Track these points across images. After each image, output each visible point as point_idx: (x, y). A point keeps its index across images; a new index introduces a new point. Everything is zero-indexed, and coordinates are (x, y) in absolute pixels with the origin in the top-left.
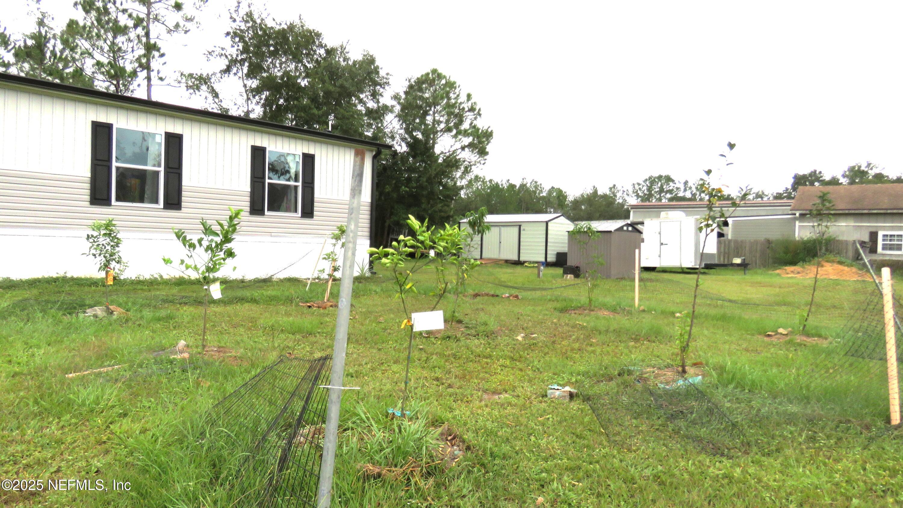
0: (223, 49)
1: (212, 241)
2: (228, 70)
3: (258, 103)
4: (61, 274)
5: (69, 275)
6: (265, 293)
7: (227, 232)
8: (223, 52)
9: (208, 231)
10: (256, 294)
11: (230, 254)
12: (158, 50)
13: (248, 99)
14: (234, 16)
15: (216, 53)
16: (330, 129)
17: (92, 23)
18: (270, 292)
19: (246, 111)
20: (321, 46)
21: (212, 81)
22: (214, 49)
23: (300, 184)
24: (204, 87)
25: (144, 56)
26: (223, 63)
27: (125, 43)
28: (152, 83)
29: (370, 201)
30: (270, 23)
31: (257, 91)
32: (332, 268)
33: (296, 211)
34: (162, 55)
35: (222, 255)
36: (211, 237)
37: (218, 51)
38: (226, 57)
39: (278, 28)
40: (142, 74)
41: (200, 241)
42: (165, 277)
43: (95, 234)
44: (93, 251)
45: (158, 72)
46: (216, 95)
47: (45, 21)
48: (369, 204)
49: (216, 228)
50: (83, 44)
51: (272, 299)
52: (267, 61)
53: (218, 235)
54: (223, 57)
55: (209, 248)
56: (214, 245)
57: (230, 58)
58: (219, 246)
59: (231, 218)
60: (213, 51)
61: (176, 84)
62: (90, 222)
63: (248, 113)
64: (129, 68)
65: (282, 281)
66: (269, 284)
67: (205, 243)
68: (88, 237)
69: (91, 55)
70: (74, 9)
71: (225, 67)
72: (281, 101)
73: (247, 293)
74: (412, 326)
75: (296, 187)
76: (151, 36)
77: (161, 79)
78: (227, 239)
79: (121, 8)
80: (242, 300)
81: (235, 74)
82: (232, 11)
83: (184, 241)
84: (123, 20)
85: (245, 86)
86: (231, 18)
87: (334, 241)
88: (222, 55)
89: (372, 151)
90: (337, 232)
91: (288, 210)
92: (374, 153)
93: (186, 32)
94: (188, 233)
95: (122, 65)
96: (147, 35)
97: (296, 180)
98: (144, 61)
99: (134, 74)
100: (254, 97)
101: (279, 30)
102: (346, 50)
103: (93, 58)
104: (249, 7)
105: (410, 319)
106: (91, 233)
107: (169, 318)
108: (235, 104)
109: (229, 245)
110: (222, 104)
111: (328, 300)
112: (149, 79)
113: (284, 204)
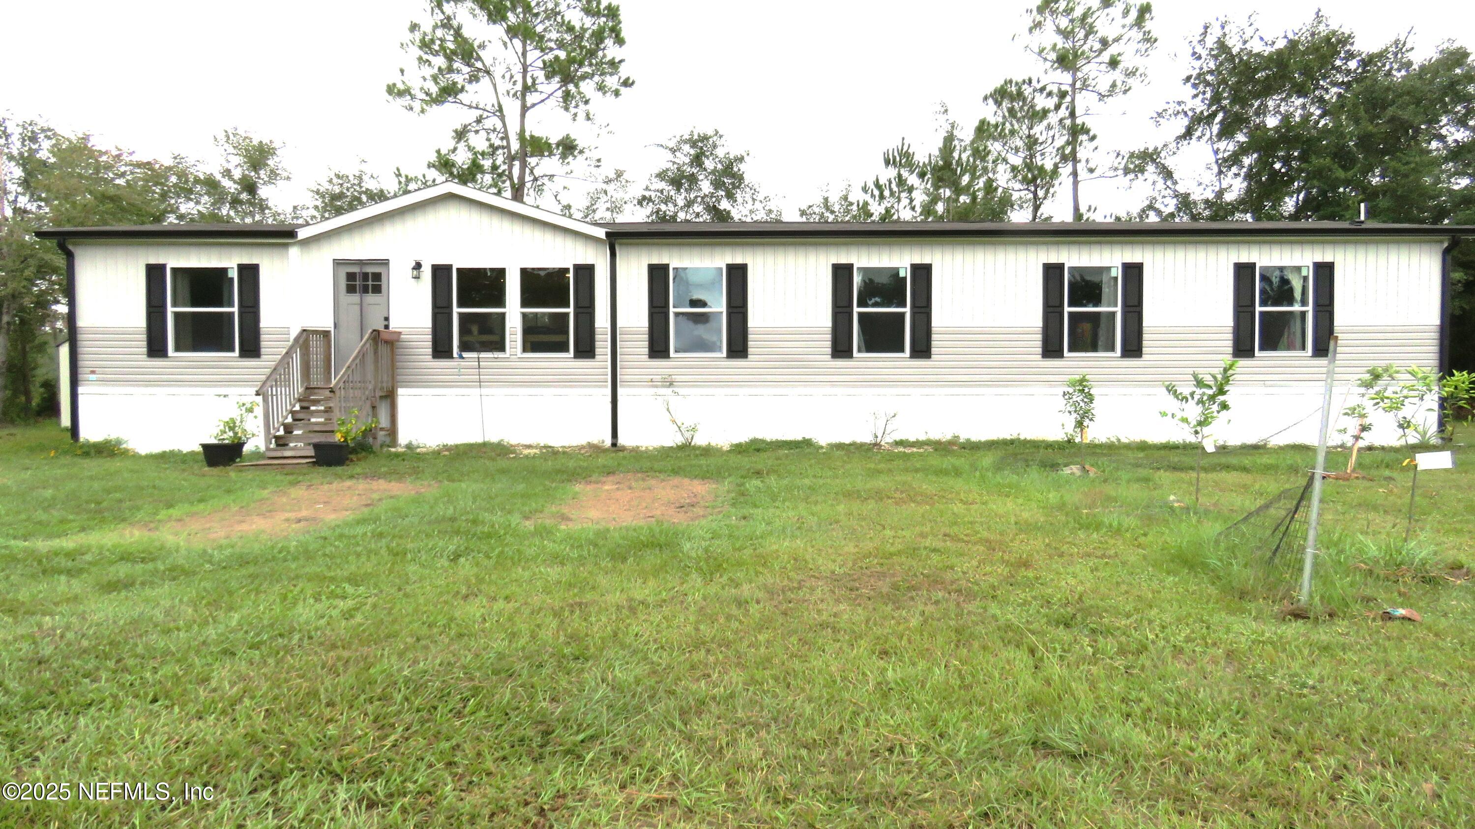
0: (1179, 103)
1: (1204, 394)
2: (1188, 133)
3: (1237, 175)
4: (1014, 436)
5: (1022, 437)
6: (1258, 461)
7: (1221, 384)
8: (1180, 109)
9: (1200, 383)
10: (1247, 461)
11: (1224, 406)
12: (1087, 132)
13: (1220, 172)
14: (1199, 49)
15: (1170, 112)
16: (1362, 218)
17: (1004, 117)
18: (1266, 460)
19: (1217, 189)
20: (1350, 56)
21: (1163, 155)
22: (1166, 107)
23: (1310, 308)
24: (1151, 168)
25: (1068, 143)
26: (1180, 125)
27: (1044, 133)
28: (1079, 178)
29: (1438, 322)
30: (1257, 47)
31: (1234, 159)
32: (1358, 427)
33: (1303, 348)
34: (1093, 138)
35: (1215, 407)
36: (1203, 390)
37: (1173, 107)
38: (1185, 113)
39: (1268, 50)
40: (1066, 170)
41: (1192, 394)
42: (1124, 440)
43: (1071, 390)
44: (1069, 409)
45: (1087, 161)
46: (1168, 174)
47: (955, 132)
48: (1437, 329)
49: (1208, 379)
50: (995, 147)
51: (1268, 469)
52: (1252, 105)
53: (1210, 387)
54: (1182, 116)
55: (1201, 402)
56: (1205, 398)
57: (1190, 114)
58: (1212, 398)
59: (1226, 370)
60: (1165, 110)
61: (1112, 173)
62: (1067, 378)
63: (1220, 194)
64: (1049, 166)
65: (1282, 448)
66: (1261, 451)
67: (1197, 397)
68: (1064, 394)
69: (1005, 160)
70: (984, 105)
71: (1183, 130)
72: (1277, 166)
73: (1233, 460)
74: (1416, 466)
75: (1303, 314)
76: (1078, 112)
77: (1091, 171)
78: (1221, 391)
79: (1038, 86)
80: (1228, 467)
81: (1199, 138)
82: (1195, 43)
83: (1176, 394)
84: (1041, 102)
85: (1216, 152)
86: (1194, 54)
87: (1363, 390)
88: (1178, 112)
89: (1441, 242)
90: (1368, 377)
91: (1290, 347)
92: (1446, 245)
93: (1125, 92)
94: (1180, 386)
95: (1039, 164)
96: (1072, 115)
97: (1304, 303)
98: (1068, 150)
99: (1055, 172)
100: (1230, 167)
101: (1271, 54)
102: (1408, 46)
103: (1007, 163)
104: (1223, 28)
105: (1413, 459)
106: (1067, 389)
107: (1147, 480)
108: (1200, 184)
109: (1221, 398)
110: (1178, 188)
111: (1353, 471)
112: (1075, 174)
113: (1285, 339)
